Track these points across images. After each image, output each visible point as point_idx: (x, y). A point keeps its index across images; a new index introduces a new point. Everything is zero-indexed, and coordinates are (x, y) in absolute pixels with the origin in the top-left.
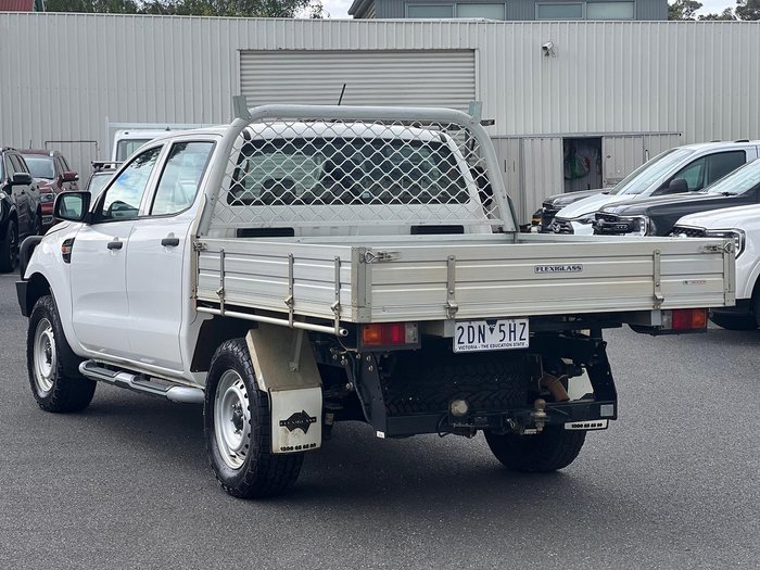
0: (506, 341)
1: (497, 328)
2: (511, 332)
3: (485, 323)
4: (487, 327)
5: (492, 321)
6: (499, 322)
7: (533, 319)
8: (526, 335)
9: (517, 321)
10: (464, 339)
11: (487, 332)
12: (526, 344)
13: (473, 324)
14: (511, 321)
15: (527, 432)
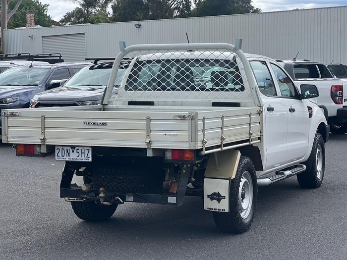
0: (80, 157)
1: (75, 151)
2: (82, 153)
3: (70, 148)
4: (71, 150)
5: (73, 147)
6: (76, 148)
7: (93, 148)
8: (90, 155)
9: (86, 148)
10: (60, 154)
11: (71, 152)
12: (90, 160)
13: (64, 148)
14: (82, 148)
15: (105, 203)
